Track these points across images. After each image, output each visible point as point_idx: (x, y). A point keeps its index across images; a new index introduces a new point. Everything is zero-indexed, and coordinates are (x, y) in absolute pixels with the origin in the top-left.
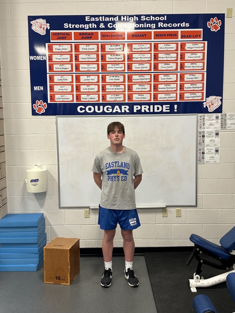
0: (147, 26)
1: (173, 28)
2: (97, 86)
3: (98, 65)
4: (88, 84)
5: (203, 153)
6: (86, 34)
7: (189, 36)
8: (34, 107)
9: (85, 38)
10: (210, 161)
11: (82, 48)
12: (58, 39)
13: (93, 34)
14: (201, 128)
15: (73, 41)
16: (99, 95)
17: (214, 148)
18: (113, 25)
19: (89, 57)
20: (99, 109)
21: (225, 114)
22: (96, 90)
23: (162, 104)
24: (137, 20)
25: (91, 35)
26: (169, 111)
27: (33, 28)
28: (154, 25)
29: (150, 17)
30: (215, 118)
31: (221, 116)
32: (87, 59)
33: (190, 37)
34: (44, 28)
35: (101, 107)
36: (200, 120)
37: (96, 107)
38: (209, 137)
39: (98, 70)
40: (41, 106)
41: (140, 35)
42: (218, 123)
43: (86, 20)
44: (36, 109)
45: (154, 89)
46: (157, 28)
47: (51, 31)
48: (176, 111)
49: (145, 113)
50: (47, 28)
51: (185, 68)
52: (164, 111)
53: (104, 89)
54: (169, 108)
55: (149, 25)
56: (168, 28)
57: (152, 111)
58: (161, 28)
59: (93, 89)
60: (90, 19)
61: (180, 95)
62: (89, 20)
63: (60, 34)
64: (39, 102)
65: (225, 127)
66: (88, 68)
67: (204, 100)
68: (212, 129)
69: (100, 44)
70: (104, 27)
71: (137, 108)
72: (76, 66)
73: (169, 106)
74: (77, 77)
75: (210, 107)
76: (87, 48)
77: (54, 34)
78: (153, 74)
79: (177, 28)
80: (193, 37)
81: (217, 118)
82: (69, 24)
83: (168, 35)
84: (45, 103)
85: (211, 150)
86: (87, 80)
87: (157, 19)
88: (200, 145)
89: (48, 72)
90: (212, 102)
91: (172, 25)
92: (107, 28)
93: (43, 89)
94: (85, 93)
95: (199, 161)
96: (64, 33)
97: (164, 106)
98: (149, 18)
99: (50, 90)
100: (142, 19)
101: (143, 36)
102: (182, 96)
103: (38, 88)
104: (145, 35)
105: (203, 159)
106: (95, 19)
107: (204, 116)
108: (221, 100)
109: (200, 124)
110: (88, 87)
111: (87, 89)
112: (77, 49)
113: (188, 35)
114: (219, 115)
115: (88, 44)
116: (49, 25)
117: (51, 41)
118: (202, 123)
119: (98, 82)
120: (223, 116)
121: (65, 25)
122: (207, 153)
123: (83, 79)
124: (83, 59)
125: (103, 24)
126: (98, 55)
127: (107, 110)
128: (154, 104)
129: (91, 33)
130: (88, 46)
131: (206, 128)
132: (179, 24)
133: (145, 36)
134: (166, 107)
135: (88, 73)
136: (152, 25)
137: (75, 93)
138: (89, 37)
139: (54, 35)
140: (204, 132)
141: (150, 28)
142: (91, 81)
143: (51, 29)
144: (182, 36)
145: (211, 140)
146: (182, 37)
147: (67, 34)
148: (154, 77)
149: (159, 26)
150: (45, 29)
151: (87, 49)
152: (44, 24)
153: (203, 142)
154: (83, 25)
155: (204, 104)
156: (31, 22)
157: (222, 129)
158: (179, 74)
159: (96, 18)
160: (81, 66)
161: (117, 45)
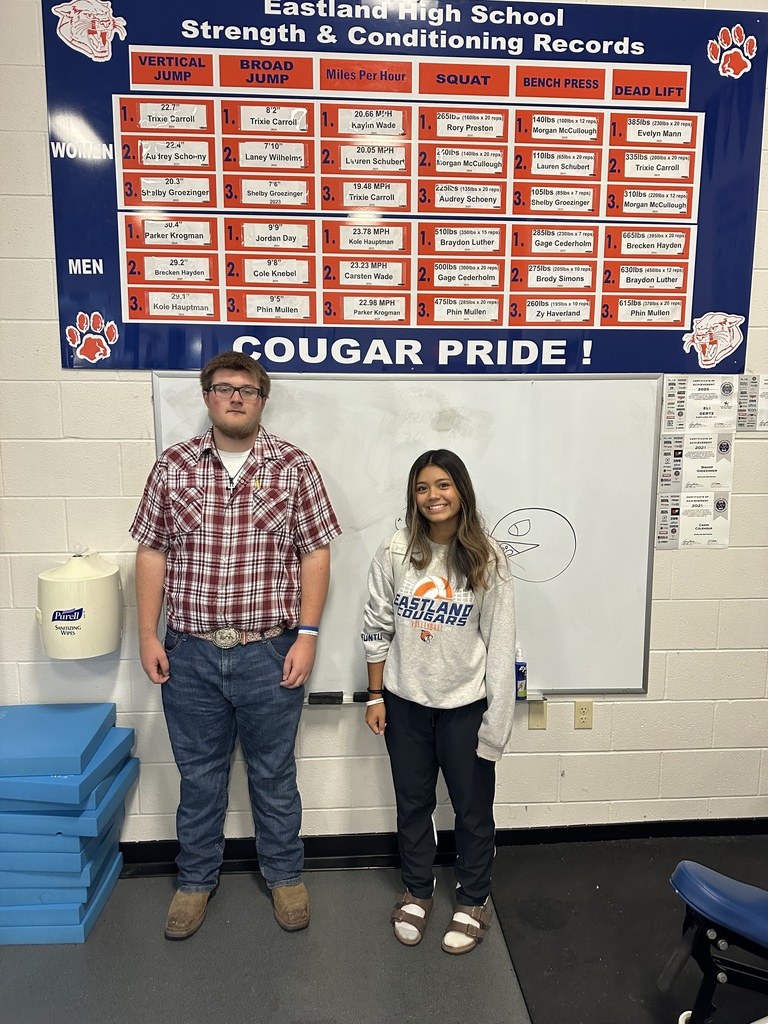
0: (494, 47)
1: (585, 56)
2: (305, 264)
3: (311, 182)
4: (274, 255)
5: (675, 512)
6: (267, 65)
7: (644, 88)
8: (68, 339)
9: (261, 79)
10: (695, 539)
11: (249, 116)
12: (157, 80)
13: (291, 63)
14: (670, 424)
15: (216, 88)
16: (313, 296)
17: (711, 495)
18: (366, 36)
19: (274, 152)
20: (313, 352)
21: (754, 378)
22: (302, 276)
23: (539, 337)
24: (458, 19)
25: (286, 69)
26: (562, 362)
27: (64, 33)
28: (520, 41)
29: (505, 13)
30: (719, 392)
31: (741, 384)
32: (268, 158)
33: (644, 94)
34: (103, 35)
35: (322, 343)
36: (670, 395)
37: (304, 343)
38: (696, 456)
39: (311, 204)
40: (97, 332)
41: (468, 77)
42: (730, 408)
43: (268, 11)
44: (75, 346)
45: (514, 280)
46: (529, 53)
47: (132, 49)
48: (586, 362)
49: (480, 368)
50: (116, 34)
51: (626, 210)
52: (547, 360)
53: (331, 275)
54: (562, 352)
55: (499, 43)
56: (568, 56)
57: (502, 360)
58: (543, 55)
59: (292, 274)
60: (281, 8)
61: (603, 307)
62: (279, 12)
63: (166, 62)
64: (86, 320)
65: (752, 424)
66: (273, 194)
67: (687, 327)
68: (709, 430)
69: (317, 104)
70: (332, 39)
71: (451, 348)
72: (226, 186)
73: (563, 343)
74: (230, 228)
75: (704, 353)
76: (270, 117)
77: (143, 59)
78: (509, 225)
79: (599, 57)
80: (657, 94)
81: (727, 389)
82: (200, 24)
83: (566, 84)
84: (112, 323)
85: (701, 503)
86: (271, 239)
87: (531, 19)
88: (664, 483)
89: (121, 205)
90: (714, 334)
91: (581, 46)
92: (343, 46)
93: (101, 272)
94: (261, 289)
95: (661, 540)
96: (184, 57)
97: (547, 345)
98: (501, 14)
99: (131, 273)
100: (474, 19)
101: (476, 80)
102: (609, 311)
103: (85, 266)
104: (485, 78)
105: (674, 531)
106: (300, 10)
107: (683, 383)
108: (744, 328)
109: (668, 412)
110: (273, 267)
111: (267, 274)
112: (233, 122)
113: (637, 88)
114: (734, 379)
115: (272, 104)
116: (125, 24)
117: (133, 87)
118: (676, 406)
119: (311, 247)
120: (745, 384)
121: (185, 24)
122: (686, 513)
123: (253, 233)
124: (252, 158)
125: (330, 29)
126: (309, 146)
127: (344, 354)
128: (511, 336)
129: (286, 63)
130: (272, 111)
131: (687, 425)
132: (606, 44)
133: (485, 83)
134: (553, 348)
135: (275, 214)
136: (512, 40)
137: (223, 287)
138: (276, 76)
139: (143, 64)
140: (679, 439)
141: (504, 54)
142: (282, 244)
143: (130, 40)
144: (617, 88)
145: (704, 469)
146: (618, 92)
147: (196, 61)
148: (515, 235)
149: (537, 48)
150: (110, 38)
151: (268, 122)
152: (105, 17)
153: (677, 474)
154: (254, 30)
155: (684, 339)
156: (55, 10)
157: (740, 428)
158: (602, 227)
159: (303, 6)
160: (247, 185)
161: (379, 110)
